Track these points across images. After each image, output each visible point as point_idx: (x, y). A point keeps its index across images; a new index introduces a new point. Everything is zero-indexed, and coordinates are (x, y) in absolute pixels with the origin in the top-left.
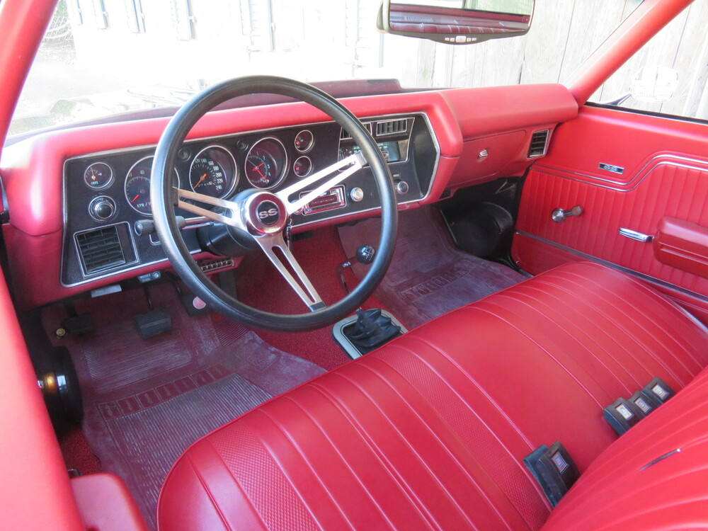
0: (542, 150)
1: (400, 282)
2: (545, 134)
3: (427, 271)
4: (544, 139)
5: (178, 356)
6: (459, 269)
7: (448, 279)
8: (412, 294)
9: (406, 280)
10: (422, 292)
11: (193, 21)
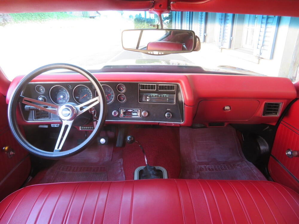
0: (276, 113)
1: (203, 161)
2: (279, 105)
3: (221, 160)
4: (278, 107)
5: (95, 158)
6: (238, 165)
7: (228, 168)
8: (204, 168)
9: (207, 161)
10: (209, 169)
11: (206, 35)
